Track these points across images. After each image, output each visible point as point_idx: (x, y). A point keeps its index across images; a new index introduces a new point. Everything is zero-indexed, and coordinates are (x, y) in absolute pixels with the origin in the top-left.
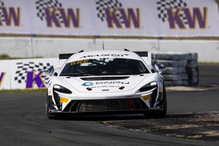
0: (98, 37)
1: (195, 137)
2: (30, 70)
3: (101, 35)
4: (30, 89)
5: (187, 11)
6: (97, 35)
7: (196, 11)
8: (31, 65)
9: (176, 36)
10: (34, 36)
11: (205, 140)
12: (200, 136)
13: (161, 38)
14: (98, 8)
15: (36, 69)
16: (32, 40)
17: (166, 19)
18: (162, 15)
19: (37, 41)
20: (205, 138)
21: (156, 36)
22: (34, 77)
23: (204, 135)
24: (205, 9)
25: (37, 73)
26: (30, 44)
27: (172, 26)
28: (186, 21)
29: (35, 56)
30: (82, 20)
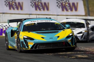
0: (31, 14)
1: (73, 57)
2: (2, 28)
3: (32, 13)
4: (2, 36)
5: (69, 4)
6: (30, 13)
7: (73, 4)
8: (2, 26)
9: (65, 14)
10: (4, 13)
11: (77, 59)
12: (75, 57)
13: (58, 15)
14: (31, 2)
15: (4, 27)
16: (2, 15)
17: (60, 7)
18: (59, 6)
19: (5, 16)
20: (77, 58)
21: (56, 14)
22: (3, 31)
23: (76, 57)
24: (77, 3)
25: (5, 29)
26: (2, 17)
27: (63, 10)
28: (69, 8)
29: (4, 22)
30: (24, 7)
